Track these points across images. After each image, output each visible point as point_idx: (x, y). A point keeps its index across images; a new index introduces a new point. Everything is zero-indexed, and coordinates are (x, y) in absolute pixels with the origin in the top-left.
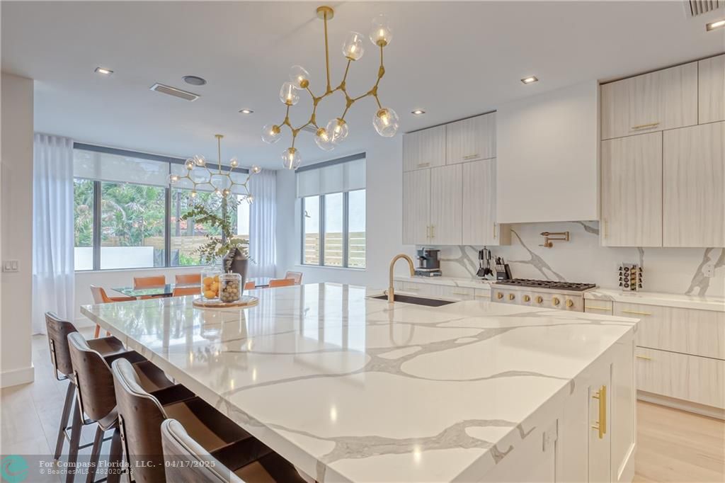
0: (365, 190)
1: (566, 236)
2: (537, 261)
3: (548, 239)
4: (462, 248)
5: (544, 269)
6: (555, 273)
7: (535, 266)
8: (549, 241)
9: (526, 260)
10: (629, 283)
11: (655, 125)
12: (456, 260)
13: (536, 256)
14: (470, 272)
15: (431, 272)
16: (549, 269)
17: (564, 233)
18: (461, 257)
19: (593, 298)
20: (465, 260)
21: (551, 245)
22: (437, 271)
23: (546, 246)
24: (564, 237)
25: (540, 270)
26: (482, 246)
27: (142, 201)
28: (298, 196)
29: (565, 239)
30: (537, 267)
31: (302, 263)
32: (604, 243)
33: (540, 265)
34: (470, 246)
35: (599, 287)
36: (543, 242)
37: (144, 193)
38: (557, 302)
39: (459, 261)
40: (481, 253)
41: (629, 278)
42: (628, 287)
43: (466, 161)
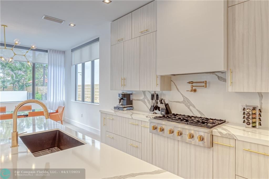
0: (99, 59)
1: (205, 84)
2: (186, 102)
3: (193, 86)
4: (144, 92)
5: (191, 107)
6: (197, 110)
7: (185, 105)
8: (194, 88)
9: (180, 101)
10: (251, 121)
12: (141, 100)
13: (186, 98)
15: (124, 107)
16: (194, 107)
17: (203, 82)
18: (144, 98)
19: (219, 135)
20: (146, 100)
21: (195, 91)
22: (131, 107)
23: (192, 91)
24: (204, 84)
25: (189, 108)
26: (153, 91)
27: (24, 70)
28: (73, 64)
29: (203, 86)
30: (187, 106)
31: (76, 100)
32: (230, 89)
33: (189, 104)
34: (148, 91)
35: (228, 122)
36: (190, 89)
37: (25, 66)
38: (192, 136)
39: (143, 100)
40: (153, 96)
41: (251, 117)
42: (249, 124)
43: (142, 35)
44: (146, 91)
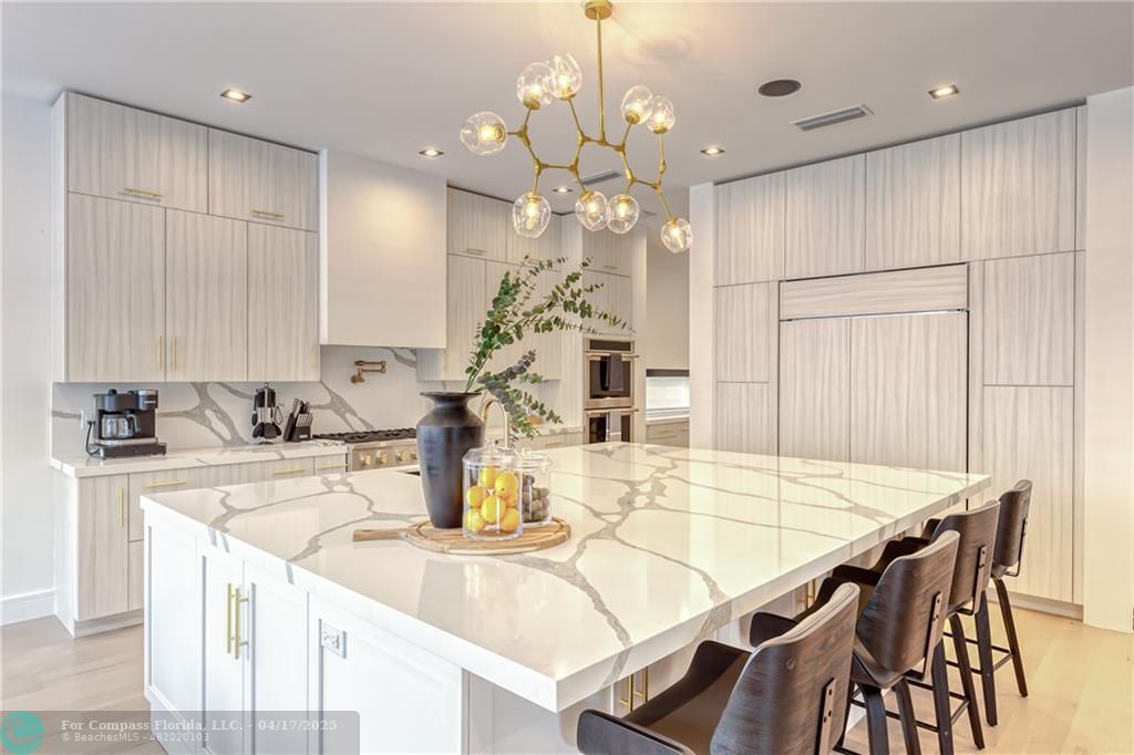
1: (382, 367)
2: (339, 406)
5: (348, 416)
6: (361, 420)
7: (336, 411)
9: (323, 403)
11: (480, 253)
12: (187, 414)
13: (338, 397)
14: (221, 437)
16: (354, 414)
17: (380, 364)
18: (199, 407)
20: (209, 413)
21: (359, 379)
24: (379, 367)
25: (343, 417)
29: (379, 371)
30: (339, 414)
33: (342, 409)
34: (221, 384)
36: (352, 376)
39: (196, 415)
43: (256, 220)
44: (208, 383)
